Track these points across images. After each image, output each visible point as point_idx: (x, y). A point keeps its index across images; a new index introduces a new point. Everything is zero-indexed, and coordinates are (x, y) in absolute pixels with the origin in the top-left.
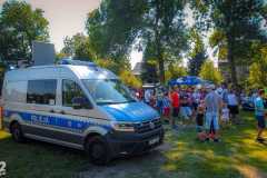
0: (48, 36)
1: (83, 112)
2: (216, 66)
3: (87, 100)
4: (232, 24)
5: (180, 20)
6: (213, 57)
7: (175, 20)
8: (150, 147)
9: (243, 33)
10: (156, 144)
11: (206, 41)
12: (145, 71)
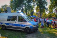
4: (40, 5)
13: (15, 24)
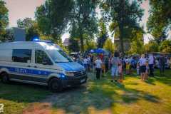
0: (8, 19)
1: (48, 66)
2: (113, 42)
3: (50, 60)
4: (122, 19)
5: (93, 16)
6: (112, 37)
7: (90, 15)
8: (81, 84)
9: (128, 24)
10: (83, 83)
11: (108, 27)
12: (71, 44)
13: (27, 70)
